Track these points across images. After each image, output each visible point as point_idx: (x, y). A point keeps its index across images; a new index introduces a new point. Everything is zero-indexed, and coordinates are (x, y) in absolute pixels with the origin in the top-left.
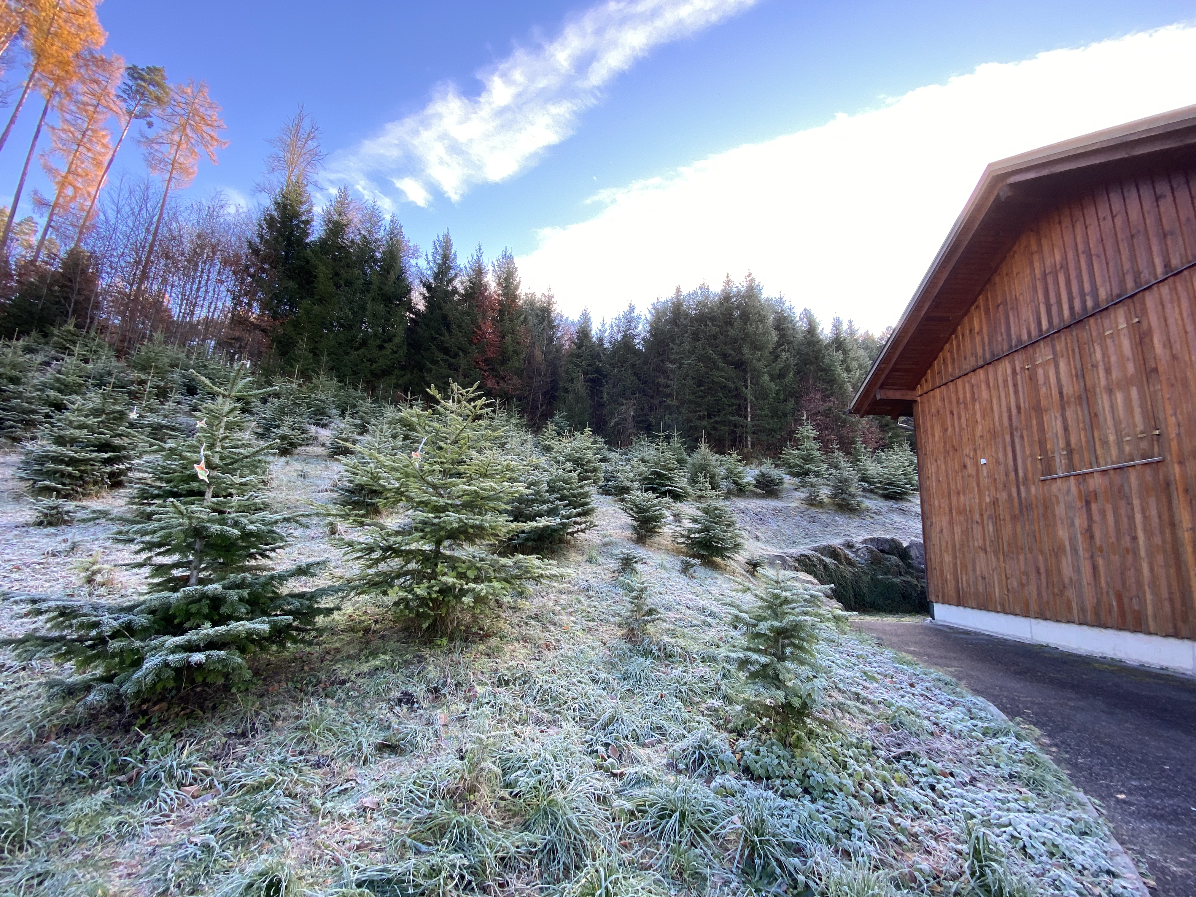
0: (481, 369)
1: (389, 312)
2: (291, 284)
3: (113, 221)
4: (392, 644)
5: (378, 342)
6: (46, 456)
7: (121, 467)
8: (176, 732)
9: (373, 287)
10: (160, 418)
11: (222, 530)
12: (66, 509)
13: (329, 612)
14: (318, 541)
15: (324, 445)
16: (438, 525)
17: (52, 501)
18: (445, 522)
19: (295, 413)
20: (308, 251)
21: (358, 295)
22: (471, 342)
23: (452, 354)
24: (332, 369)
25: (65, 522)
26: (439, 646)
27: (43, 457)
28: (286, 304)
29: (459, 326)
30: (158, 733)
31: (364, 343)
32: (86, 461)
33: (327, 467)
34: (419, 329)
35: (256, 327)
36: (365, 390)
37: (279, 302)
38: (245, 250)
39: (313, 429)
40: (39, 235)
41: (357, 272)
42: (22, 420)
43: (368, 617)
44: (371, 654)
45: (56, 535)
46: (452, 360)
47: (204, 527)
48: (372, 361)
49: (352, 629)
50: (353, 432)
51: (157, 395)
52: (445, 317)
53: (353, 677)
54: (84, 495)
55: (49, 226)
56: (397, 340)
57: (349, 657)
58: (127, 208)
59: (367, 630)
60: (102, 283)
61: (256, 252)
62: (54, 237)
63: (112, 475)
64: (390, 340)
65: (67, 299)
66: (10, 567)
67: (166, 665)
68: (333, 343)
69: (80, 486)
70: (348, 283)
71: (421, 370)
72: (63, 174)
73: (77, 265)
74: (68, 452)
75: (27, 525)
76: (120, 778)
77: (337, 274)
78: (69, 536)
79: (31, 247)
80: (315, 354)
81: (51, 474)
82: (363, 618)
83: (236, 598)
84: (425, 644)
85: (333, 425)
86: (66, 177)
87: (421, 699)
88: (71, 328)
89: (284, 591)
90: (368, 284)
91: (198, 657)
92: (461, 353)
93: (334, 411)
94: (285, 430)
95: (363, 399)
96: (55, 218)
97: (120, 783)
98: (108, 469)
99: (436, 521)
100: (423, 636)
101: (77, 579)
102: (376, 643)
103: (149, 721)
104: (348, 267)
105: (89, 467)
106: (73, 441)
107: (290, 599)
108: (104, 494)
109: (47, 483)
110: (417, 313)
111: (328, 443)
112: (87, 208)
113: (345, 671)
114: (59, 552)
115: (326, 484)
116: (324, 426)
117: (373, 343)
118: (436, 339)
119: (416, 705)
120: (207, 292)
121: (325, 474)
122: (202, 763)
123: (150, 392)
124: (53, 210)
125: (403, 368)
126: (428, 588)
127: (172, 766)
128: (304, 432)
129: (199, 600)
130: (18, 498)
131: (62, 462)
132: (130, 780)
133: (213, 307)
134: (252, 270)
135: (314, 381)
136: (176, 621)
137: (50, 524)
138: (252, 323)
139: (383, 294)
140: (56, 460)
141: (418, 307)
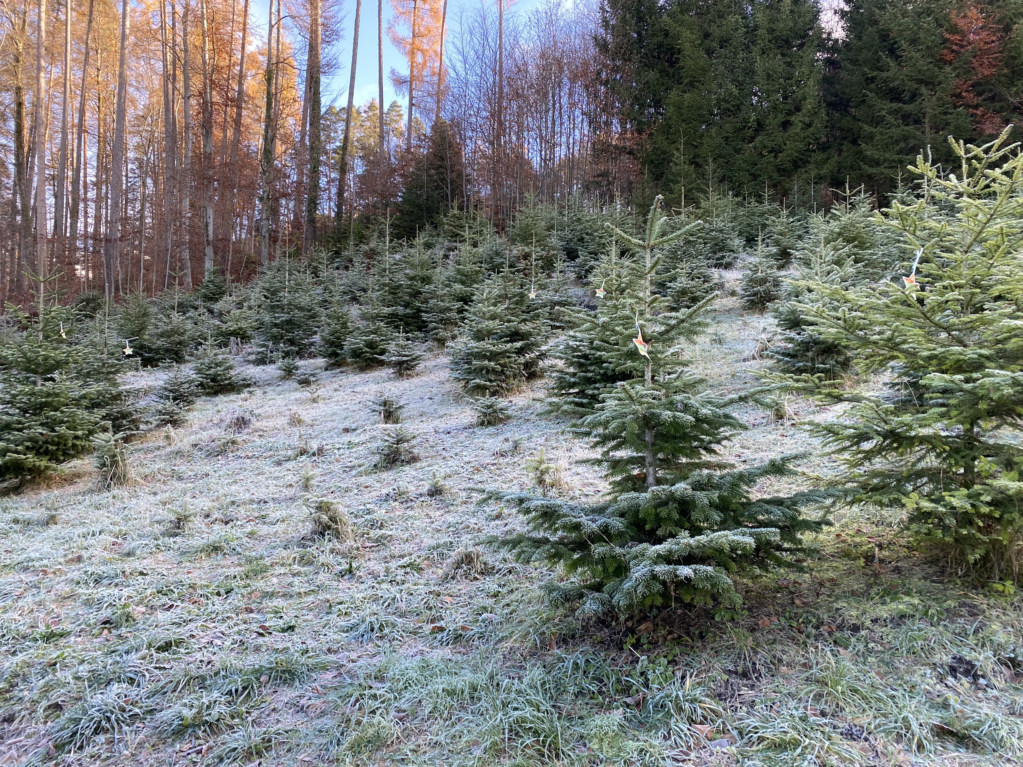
0: (968, 106)
1: (789, 64)
2: (652, 75)
3: (462, 72)
4: (916, 582)
5: (781, 118)
6: (471, 354)
7: (532, 355)
8: (670, 658)
9: (760, 32)
10: (551, 293)
11: (674, 417)
12: (500, 406)
13: (816, 526)
14: (762, 428)
15: (733, 294)
16: (971, 392)
17: (487, 400)
18: (982, 386)
19: (690, 255)
20: (665, 17)
21: (741, 55)
22: (941, 62)
23: (906, 96)
24: (722, 180)
25: (501, 420)
26: (1001, 594)
27: (468, 354)
28: (650, 106)
29: (914, 41)
30: (652, 657)
31: (760, 126)
32: (503, 354)
33: (745, 324)
34: (843, 74)
35: (621, 150)
36: (772, 199)
37: (642, 106)
38: (593, 51)
39: (715, 273)
40: (406, 117)
41: (732, 19)
42: (441, 320)
43: (864, 539)
44: (887, 592)
45: (497, 434)
46: (908, 108)
47: (653, 414)
48: (776, 151)
49: (846, 555)
50: (771, 267)
51: (542, 267)
52: (884, 36)
53: (868, 623)
54: (508, 390)
55: (411, 105)
56: (808, 105)
57: (853, 593)
58: (472, 53)
59: (869, 558)
60: (467, 152)
61: (602, 46)
62: (418, 116)
63: (527, 365)
64: (798, 109)
65: (443, 180)
66: (472, 469)
67: (654, 577)
68: (719, 140)
69: (504, 381)
70: (724, 42)
71: (854, 142)
72: (410, 41)
73: (443, 139)
74: (487, 345)
75: (471, 426)
76: (628, 700)
77: (707, 35)
78: (508, 435)
79: (402, 134)
80: (698, 165)
81: (479, 371)
82: (858, 540)
83: (706, 501)
84: (975, 588)
85: (739, 263)
86: (413, 43)
87: (990, 674)
88: (456, 211)
89: (755, 495)
90: (752, 31)
91: (685, 571)
92: (924, 90)
93: (737, 242)
94: (683, 282)
95: (775, 213)
96: (415, 93)
97: (628, 706)
98: (522, 360)
99: (968, 386)
100: (966, 575)
101: (529, 480)
102: (888, 578)
103: (638, 640)
104: (720, 17)
105: (507, 360)
106: (490, 333)
107: (767, 506)
108: (524, 388)
109: (478, 381)
110: (835, 48)
111: (738, 290)
112: (438, 71)
113: (854, 613)
114: (506, 452)
115: (751, 348)
116: (728, 266)
117: (773, 122)
118: (873, 79)
119: (982, 681)
120: (562, 124)
121: (745, 334)
122: (707, 699)
123: (537, 265)
124: (411, 85)
125: (824, 148)
126: (969, 497)
127: (677, 696)
128: (707, 279)
129: (665, 504)
130: (458, 399)
131: (485, 357)
132: (638, 704)
133: (571, 141)
134: (604, 76)
135: (703, 204)
136: (647, 527)
137: (490, 423)
138: (616, 147)
139: (776, 39)
140: (480, 356)
141: (835, 36)
